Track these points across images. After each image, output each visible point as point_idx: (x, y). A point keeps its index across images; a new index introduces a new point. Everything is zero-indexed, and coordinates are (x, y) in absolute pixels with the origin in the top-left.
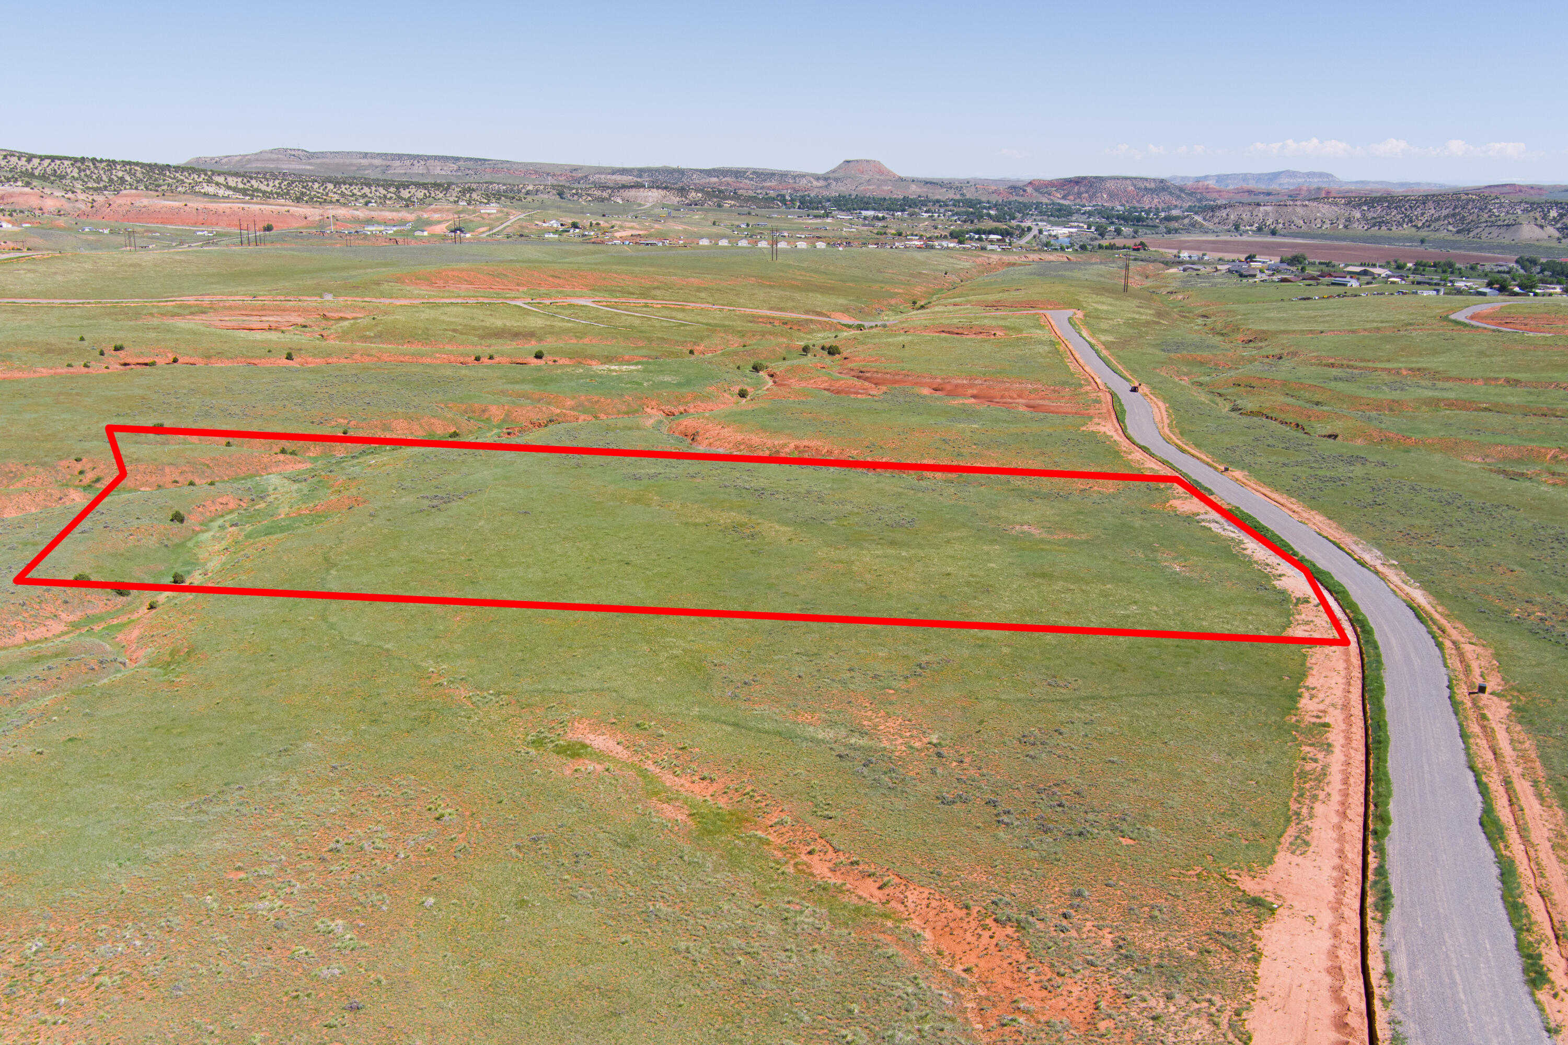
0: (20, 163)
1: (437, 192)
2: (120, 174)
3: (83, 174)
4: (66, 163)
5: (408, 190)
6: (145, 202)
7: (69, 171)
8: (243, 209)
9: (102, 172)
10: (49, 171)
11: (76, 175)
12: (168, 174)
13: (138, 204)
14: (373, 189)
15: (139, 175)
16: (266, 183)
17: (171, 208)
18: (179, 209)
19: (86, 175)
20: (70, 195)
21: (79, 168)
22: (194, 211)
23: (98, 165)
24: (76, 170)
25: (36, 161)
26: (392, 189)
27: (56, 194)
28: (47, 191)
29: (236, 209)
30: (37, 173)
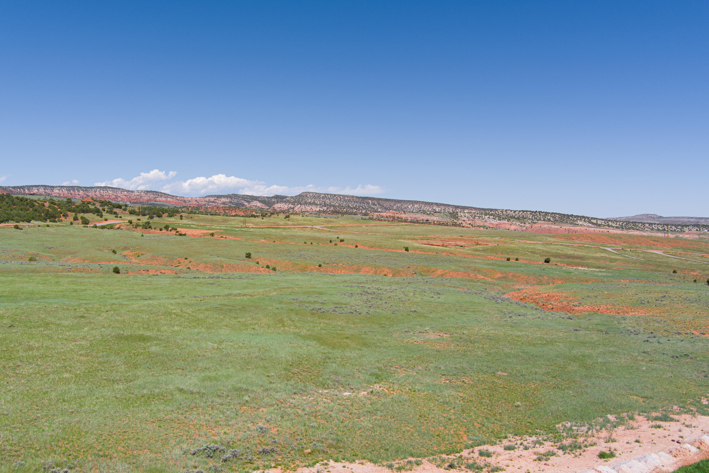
0: (511, 213)
1: (704, 229)
2: (549, 218)
3: (533, 217)
4: (528, 213)
5: (688, 228)
6: (546, 226)
7: (528, 216)
8: (586, 229)
9: (541, 217)
10: (521, 216)
11: (531, 217)
12: (571, 218)
13: (542, 227)
14: (669, 227)
15: (557, 218)
16: (616, 223)
17: (555, 229)
18: (558, 229)
19: (535, 218)
20: (523, 224)
21: (533, 215)
22: (564, 230)
23: (541, 213)
24: (531, 216)
25: (517, 212)
26: (679, 227)
27: (517, 224)
28: (514, 223)
29: (583, 229)
30: (516, 217)
